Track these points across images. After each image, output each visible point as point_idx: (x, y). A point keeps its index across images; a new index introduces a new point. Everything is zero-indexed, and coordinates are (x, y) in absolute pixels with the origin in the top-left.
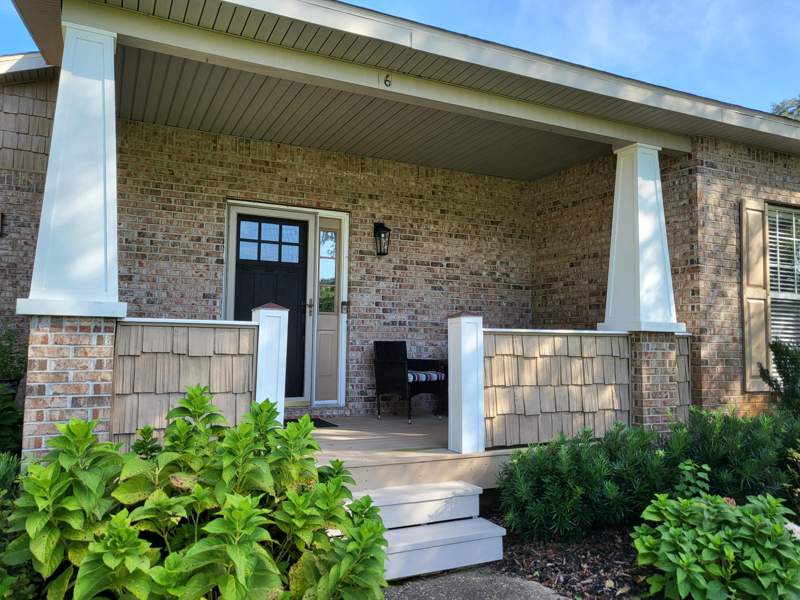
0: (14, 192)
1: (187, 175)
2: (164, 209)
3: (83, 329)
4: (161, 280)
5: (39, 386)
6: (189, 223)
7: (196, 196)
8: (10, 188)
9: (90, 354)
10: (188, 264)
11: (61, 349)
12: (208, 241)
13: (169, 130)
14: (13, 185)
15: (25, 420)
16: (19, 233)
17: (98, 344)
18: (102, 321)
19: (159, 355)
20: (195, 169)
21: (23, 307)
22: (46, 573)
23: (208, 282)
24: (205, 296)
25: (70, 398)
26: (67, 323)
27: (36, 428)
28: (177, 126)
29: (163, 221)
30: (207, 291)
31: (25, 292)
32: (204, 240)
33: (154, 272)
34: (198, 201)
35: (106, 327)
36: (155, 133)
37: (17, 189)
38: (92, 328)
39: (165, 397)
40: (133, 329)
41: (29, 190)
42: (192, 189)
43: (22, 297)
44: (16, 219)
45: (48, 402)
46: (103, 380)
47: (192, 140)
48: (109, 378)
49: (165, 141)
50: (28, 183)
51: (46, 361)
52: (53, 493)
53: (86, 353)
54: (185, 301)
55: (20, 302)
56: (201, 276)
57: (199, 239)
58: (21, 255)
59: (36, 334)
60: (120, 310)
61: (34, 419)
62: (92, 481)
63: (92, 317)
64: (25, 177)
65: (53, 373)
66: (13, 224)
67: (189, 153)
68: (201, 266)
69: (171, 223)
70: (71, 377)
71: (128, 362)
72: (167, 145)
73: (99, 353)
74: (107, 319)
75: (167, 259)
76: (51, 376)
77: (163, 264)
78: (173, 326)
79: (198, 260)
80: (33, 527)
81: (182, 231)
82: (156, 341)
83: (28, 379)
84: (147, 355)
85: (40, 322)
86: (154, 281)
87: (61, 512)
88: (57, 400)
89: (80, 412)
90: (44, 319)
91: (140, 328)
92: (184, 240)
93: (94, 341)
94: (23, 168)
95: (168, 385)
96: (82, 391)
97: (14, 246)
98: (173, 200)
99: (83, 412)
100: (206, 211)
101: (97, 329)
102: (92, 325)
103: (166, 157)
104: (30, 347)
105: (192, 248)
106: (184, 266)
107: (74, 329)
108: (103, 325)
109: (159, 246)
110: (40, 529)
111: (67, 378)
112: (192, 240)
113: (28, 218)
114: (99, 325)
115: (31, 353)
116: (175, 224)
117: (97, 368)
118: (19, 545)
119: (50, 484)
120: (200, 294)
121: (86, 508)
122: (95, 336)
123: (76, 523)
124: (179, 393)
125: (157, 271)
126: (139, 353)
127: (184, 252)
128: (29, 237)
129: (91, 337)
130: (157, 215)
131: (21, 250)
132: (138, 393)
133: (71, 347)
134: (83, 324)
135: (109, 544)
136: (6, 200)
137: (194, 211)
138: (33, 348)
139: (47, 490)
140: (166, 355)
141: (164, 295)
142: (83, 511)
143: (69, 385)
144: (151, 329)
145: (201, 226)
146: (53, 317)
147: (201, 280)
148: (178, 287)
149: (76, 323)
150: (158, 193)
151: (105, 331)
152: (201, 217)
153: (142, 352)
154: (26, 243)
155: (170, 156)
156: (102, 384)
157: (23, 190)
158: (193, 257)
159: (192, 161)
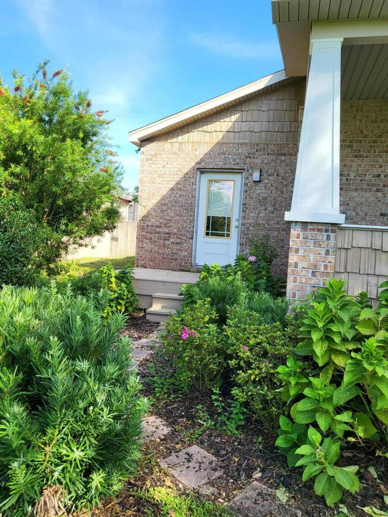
0: (266, 156)
1: (372, 132)
2: (355, 157)
3: (319, 230)
4: (352, 204)
5: (295, 263)
6: (372, 165)
7: (378, 146)
8: (264, 154)
9: (322, 246)
10: (371, 193)
11: (307, 242)
12: (385, 177)
13: (361, 102)
14: (266, 152)
15: (288, 281)
16: (268, 180)
17: (327, 240)
18: (330, 225)
19: (362, 249)
20: (377, 127)
21: (288, 216)
22: (321, 363)
23: (384, 205)
24: (381, 215)
25: (311, 271)
26: (310, 227)
27: (293, 286)
28: (367, 99)
29: (355, 165)
30: (383, 211)
31: (288, 208)
32: (382, 176)
33: (348, 199)
34: (379, 149)
35: (332, 230)
36: (352, 107)
37: (268, 154)
38: (324, 230)
39: (365, 277)
40: (347, 231)
41: (274, 154)
42: (375, 142)
43: (288, 211)
44: (267, 171)
45: (299, 271)
46: (329, 262)
47: (376, 107)
48: (333, 261)
49: (357, 111)
50: (273, 150)
51: (299, 248)
52: (324, 319)
53: (320, 245)
54: (368, 218)
55: (287, 213)
56: (379, 201)
57: (379, 176)
58: (269, 192)
59: (294, 232)
60: (340, 219)
61: (292, 281)
62: (345, 316)
63: (324, 223)
64: (272, 147)
65: (302, 256)
66: (265, 175)
67: (374, 116)
68: (379, 194)
69: (360, 166)
70: (312, 258)
71: (343, 252)
72: (359, 113)
73: (327, 245)
74: (333, 224)
75: (356, 190)
76: (301, 257)
77: (355, 194)
78: (372, 230)
79: (378, 190)
80: (315, 336)
81: (367, 171)
82: (362, 240)
83: (289, 258)
84: (355, 249)
85: (296, 225)
86: (348, 205)
87: (329, 330)
88: (304, 272)
89: (316, 280)
90: (298, 224)
91: (351, 231)
92: (368, 177)
93: (325, 238)
94: (270, 142)
95: (368, 269)
96: (318, 268)
97: (265, 187)
98: (362, 150)
99: (318, 280)
100: (384, 156)
101: (327, 231)
102: (324, 228)
103: (358, 122)
104: (291, 239)
105: (374, 183)
106: (367, 195)
107: (313, 230)
108: (330, 228)
109: (352, 182)
110: (319, 338)
111: (310, 259)
112: (374, 177)
113: (273, 171)
114: (328, 228)
115: (291, 243)
116: (363, 166)
117: (326, 255)
118: (304, 345)
119: (323, 313)
120: (378, 213)
121: (341, 331)
122: (325, 234)
123: (337, 339)
124: (375, 275)
125: (350, 198)
126: (350, 247)
127: (368, 185)
128: (273, 182)
129: (323, 235)
130: (351, 161)
131: (269, 189)
132: (348, 272)
133: (312, 241)
134: (319, 227)
135: (364, 355)
136: (263, 161)
137: (376, 156)
138: (292, 240)
139: (321, 317)
140: (367, 249)
141: (354, 214)
142: (340, 333)
143: (310, 264)
144: (358, 232)
145: (381, 166)
146: (303, 222)
147: (379, 204)
148: (363, 209)
149: (315, 227)
150: (351, 146)
151: (331, 232)
152: (381, 160)
153: (352, 247)
154: (271, 185)
155: (361, 121)
156: (329, 264)
157: (271, 155)
158: (374, 188)
159: (376, 122)
